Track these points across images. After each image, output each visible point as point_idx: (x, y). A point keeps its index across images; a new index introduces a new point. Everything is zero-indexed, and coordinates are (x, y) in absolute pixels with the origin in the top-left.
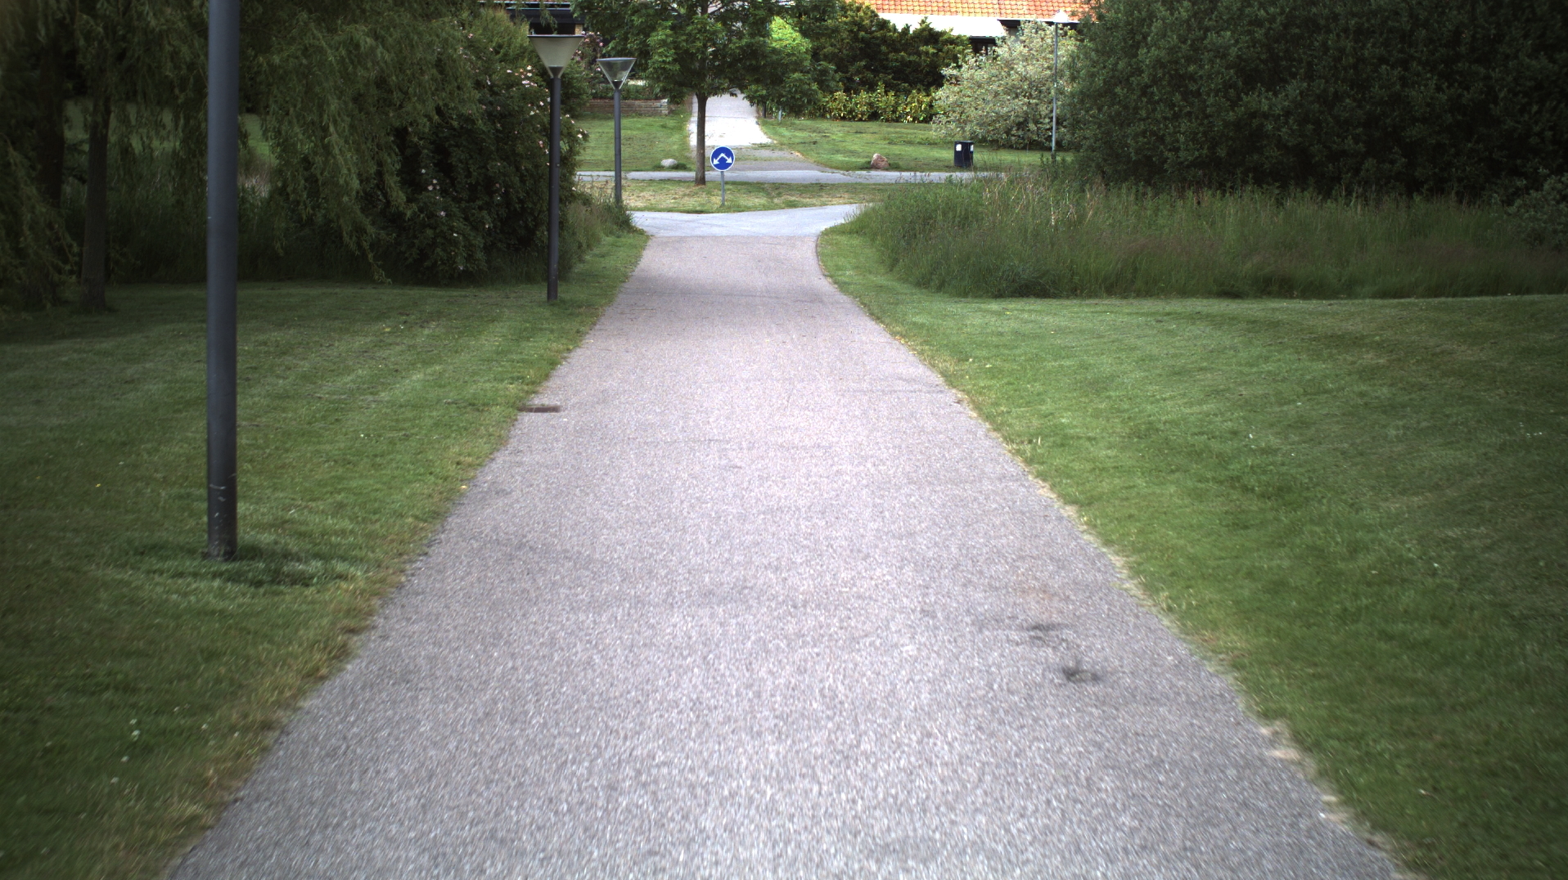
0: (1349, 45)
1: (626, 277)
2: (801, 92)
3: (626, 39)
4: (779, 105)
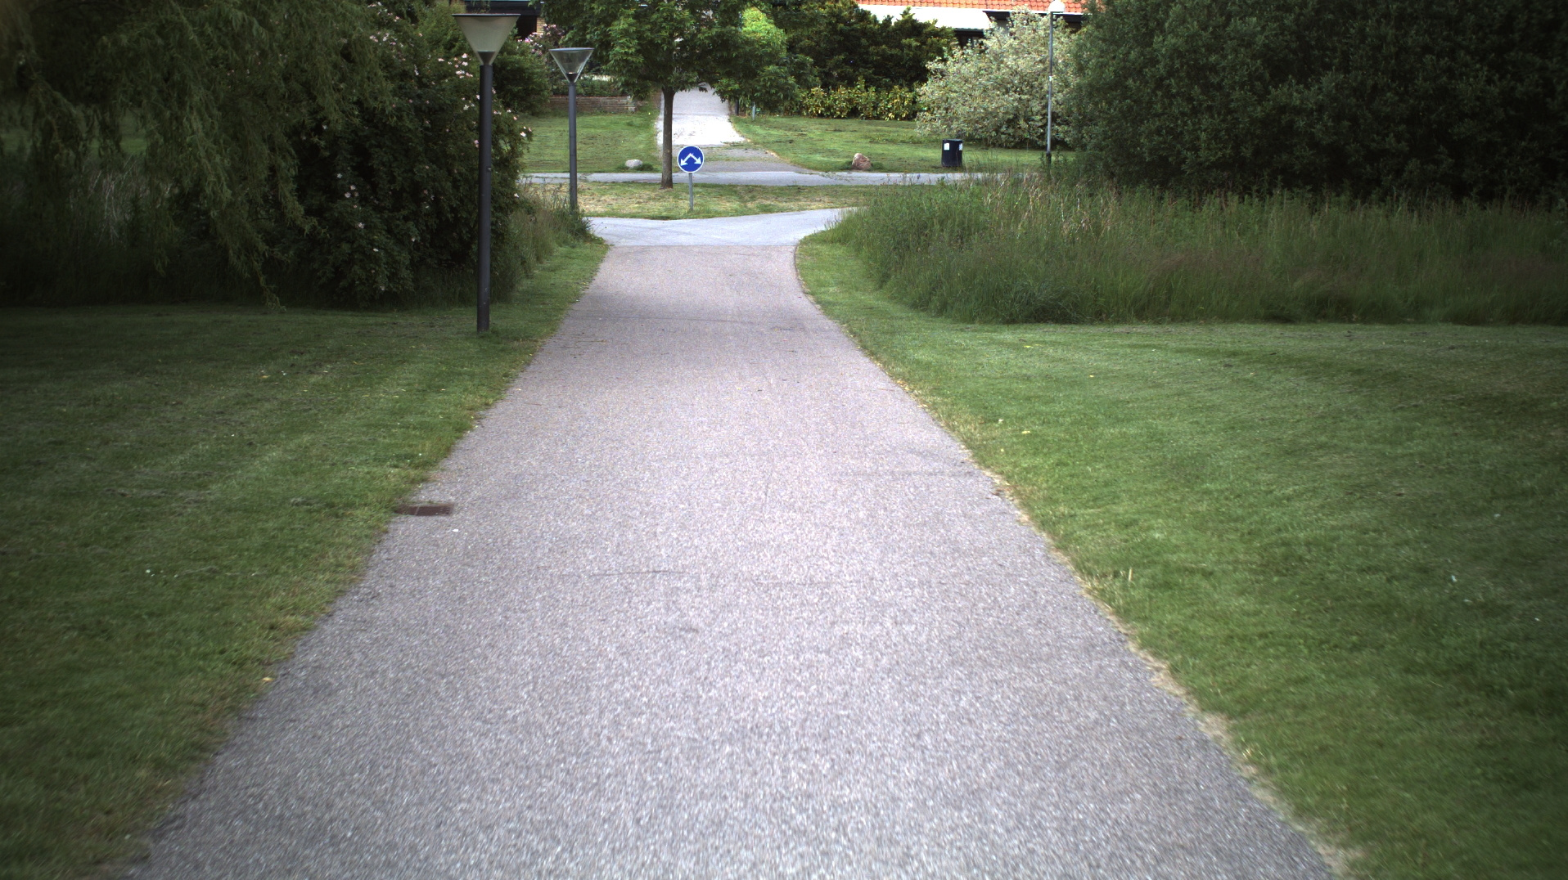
0: (1390, 32)
2: (777, 87)
3: (585, 29)
4: (753, 100)
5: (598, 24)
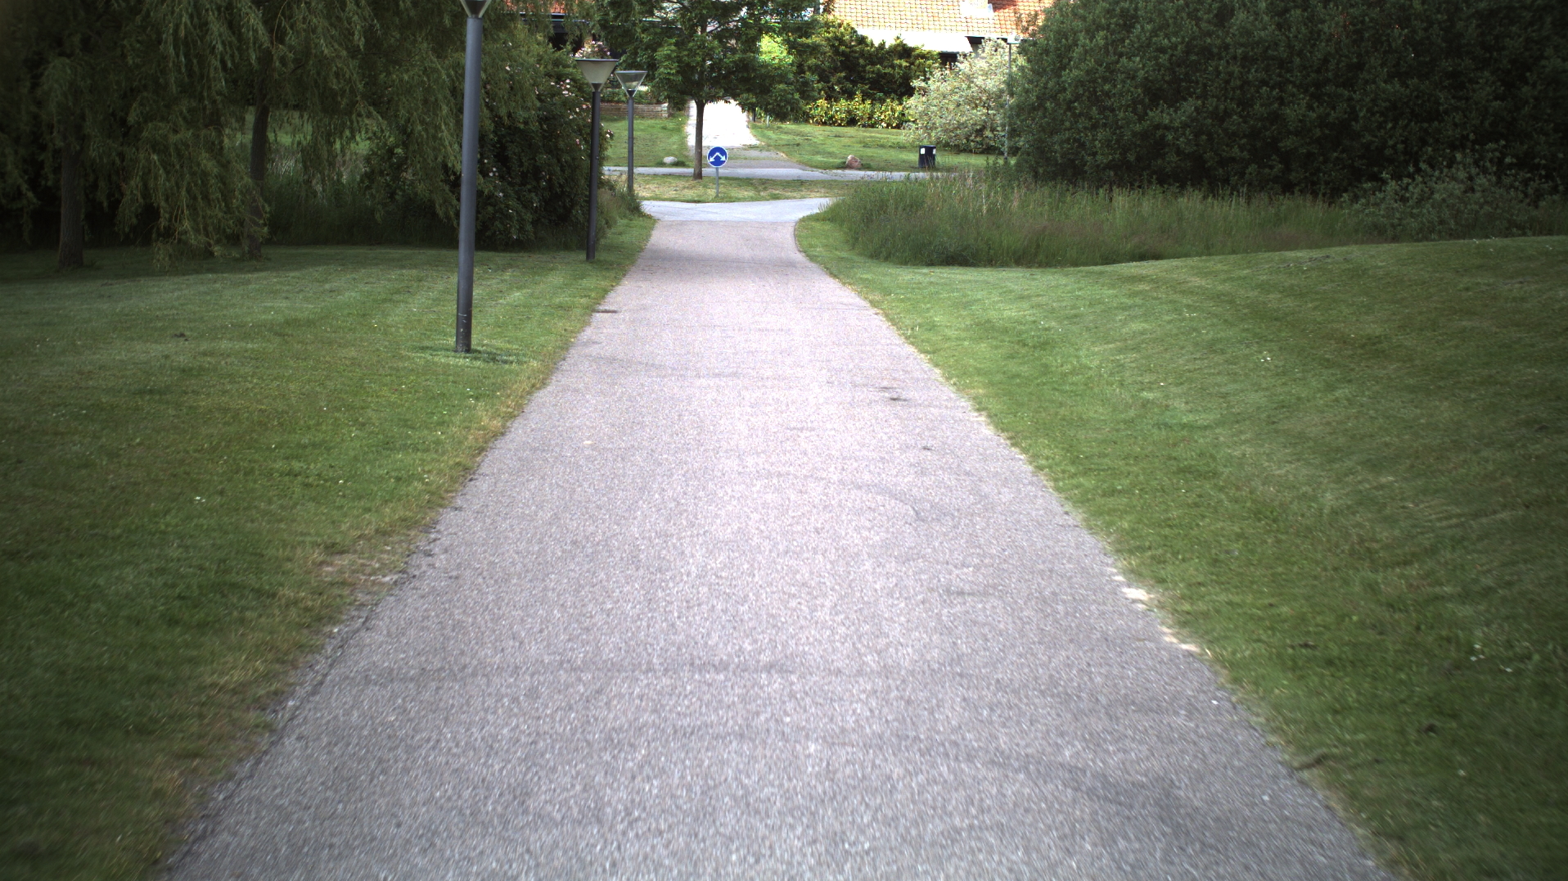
1: (641, 250)
2: (786, 101)
4: (767, 111)
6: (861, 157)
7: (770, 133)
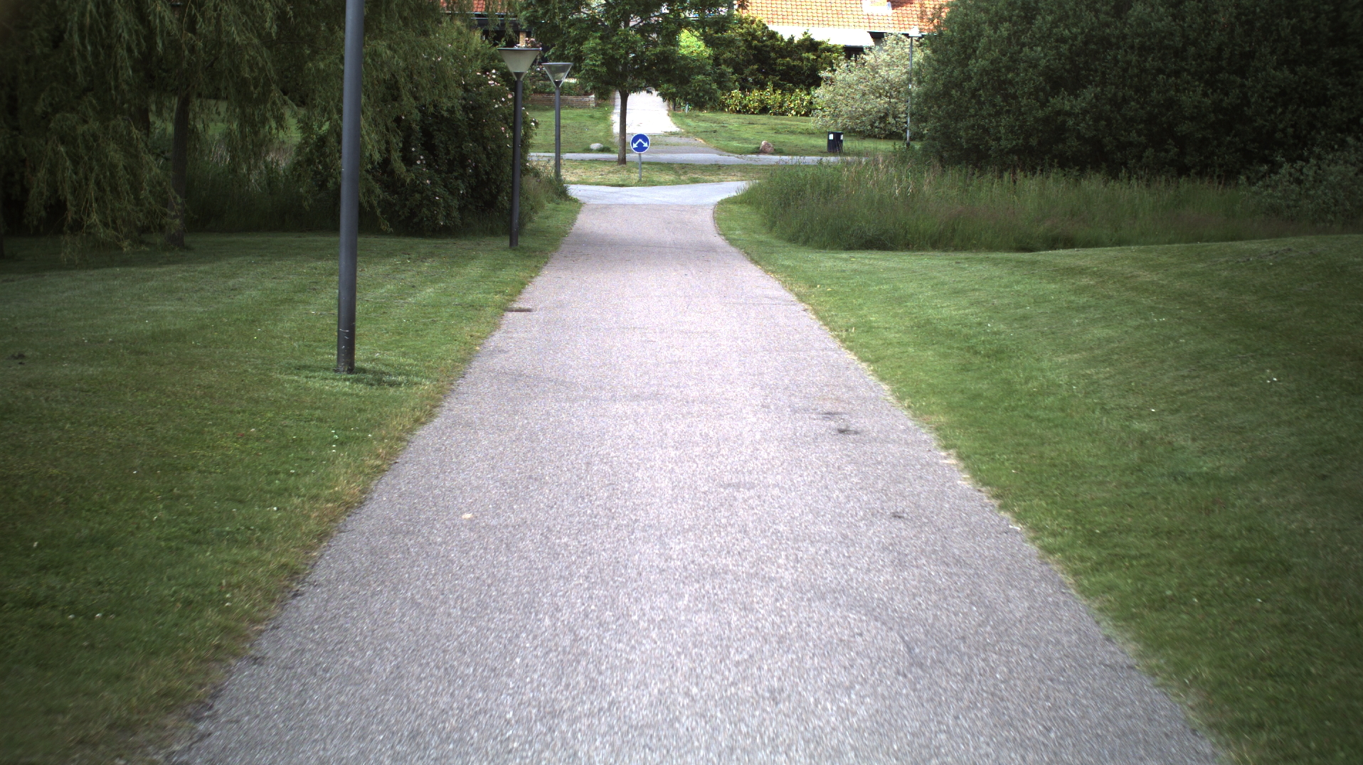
2: (704, 91)
3: (564, 47)
4: (686, 100)
5: (573, 43)
6: (774, 142)
7: (689, 121)
